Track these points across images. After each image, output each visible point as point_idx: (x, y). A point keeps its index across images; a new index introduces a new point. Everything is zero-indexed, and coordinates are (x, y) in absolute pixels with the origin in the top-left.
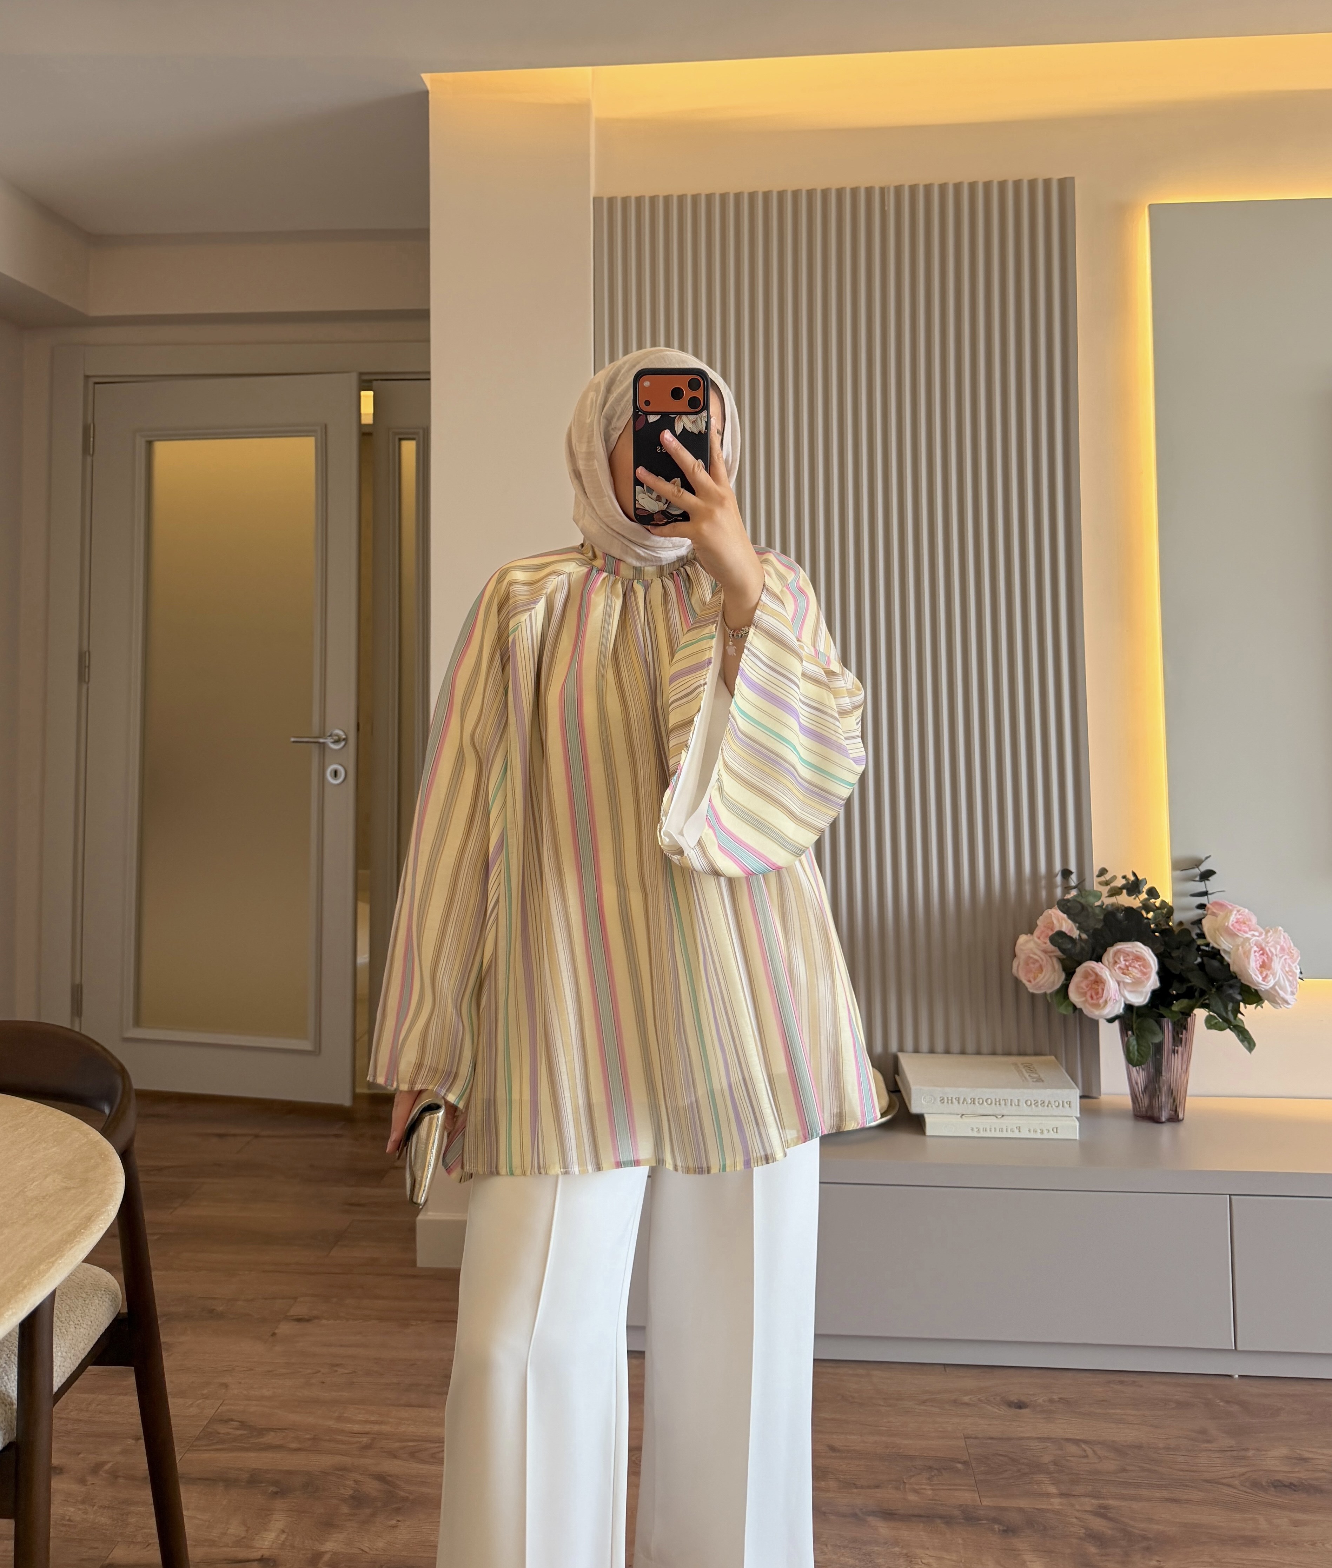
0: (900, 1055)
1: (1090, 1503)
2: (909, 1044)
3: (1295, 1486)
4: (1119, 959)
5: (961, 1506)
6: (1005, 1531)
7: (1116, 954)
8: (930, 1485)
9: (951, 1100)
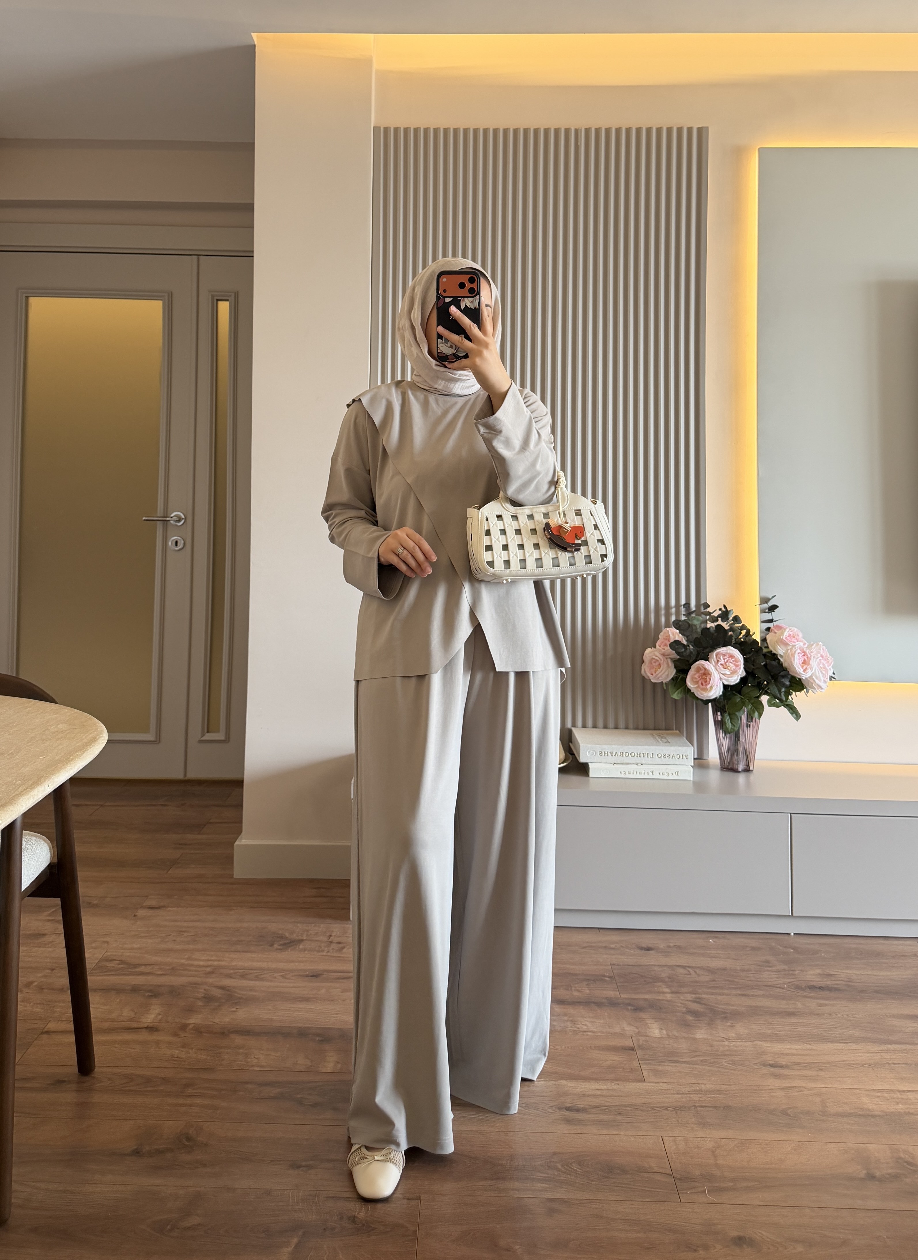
0: (573, 729)
1: (690, 997)
2: (579, 722)
3: (823, 987)
4: (720, 658)
5: (607, 998)
6: (635, 1009)
7: (716, 656)
8: (588, 988)
9: (607, 754)
